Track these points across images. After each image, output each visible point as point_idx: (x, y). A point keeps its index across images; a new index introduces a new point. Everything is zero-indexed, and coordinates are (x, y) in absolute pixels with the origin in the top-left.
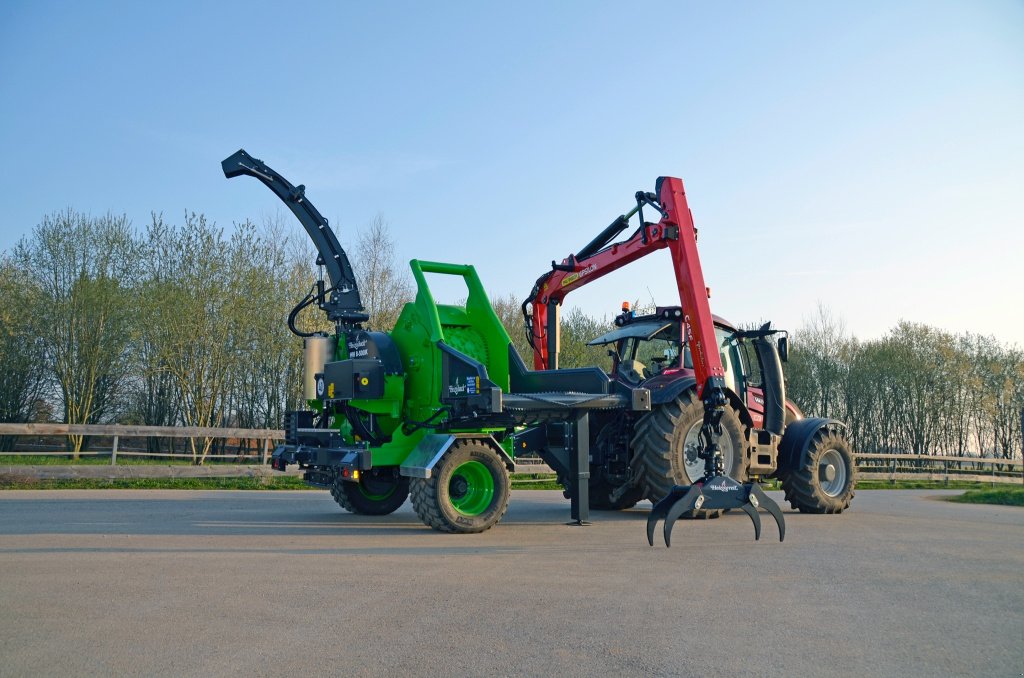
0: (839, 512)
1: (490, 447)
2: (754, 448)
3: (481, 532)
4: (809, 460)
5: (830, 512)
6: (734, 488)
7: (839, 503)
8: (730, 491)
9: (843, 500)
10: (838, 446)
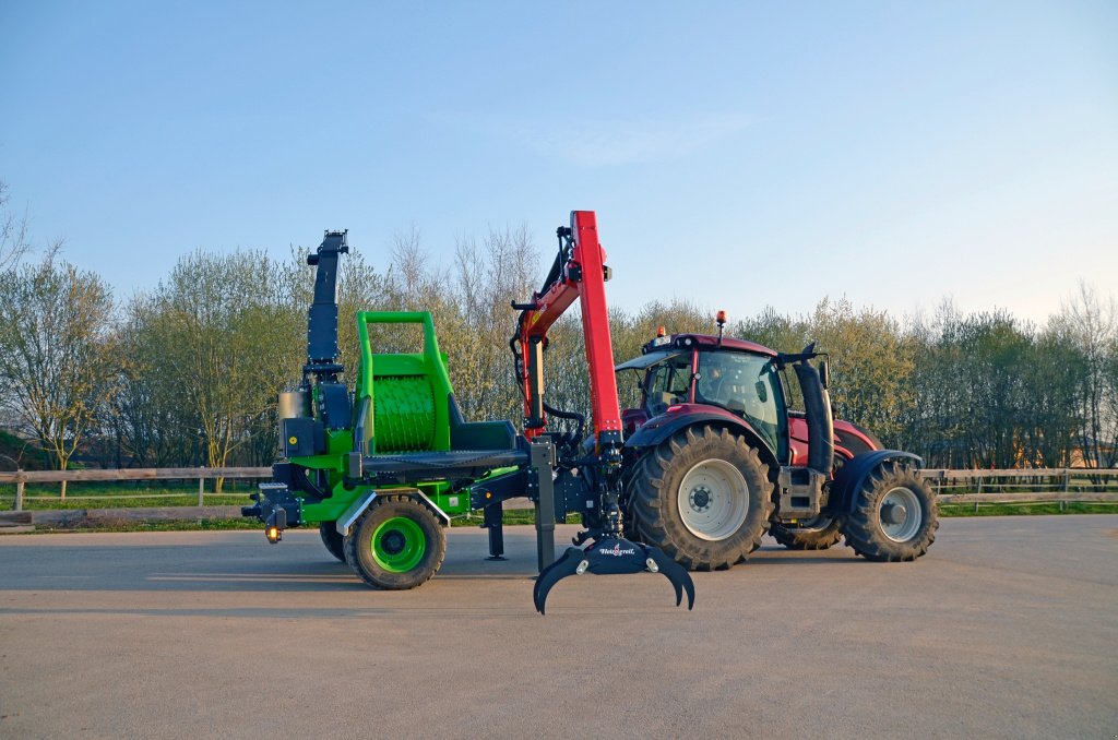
0: (910, 559)
1: (419, 503)
2: (785, 489)
3: (410, 588)
4: (863, 501)
5: (896, 559)
6: (630, 552)
7: (908, 550)
8: (624, 555)
9: (915, 547)
10: (908, 483)
